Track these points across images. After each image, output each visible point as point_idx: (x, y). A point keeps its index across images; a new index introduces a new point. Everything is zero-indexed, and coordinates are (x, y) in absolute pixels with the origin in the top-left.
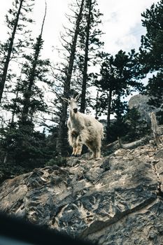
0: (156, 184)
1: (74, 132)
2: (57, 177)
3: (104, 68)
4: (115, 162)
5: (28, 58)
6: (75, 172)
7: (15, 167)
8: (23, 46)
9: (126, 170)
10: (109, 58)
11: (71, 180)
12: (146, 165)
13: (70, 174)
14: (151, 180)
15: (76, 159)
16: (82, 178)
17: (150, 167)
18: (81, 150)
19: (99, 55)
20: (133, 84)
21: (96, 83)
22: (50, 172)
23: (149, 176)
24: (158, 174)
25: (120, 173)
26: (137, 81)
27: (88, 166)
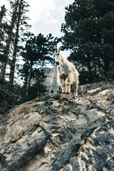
2: (66, 107)
3: (28, 44)
10: (33, 38)
13: (78, 105)
16: (92, 108)
19: (25, 34)
22: (60, 102)
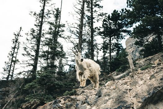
0: (131, 104)
1: (80, 72)
2: (70, 103)
3: (105, 23)
4: (105, 91)
5: (51, 24)
6: (80, 99)
7: (47, 96)
8: (51, 14)
9: (111, 96)
10: (107, 16)
11: (78, 104)
12: (124, 92)
13: (78, 100)
14: (127, 102)
15: (82, 90)
16: (85, 103)
17: (127, 93)
18: (85, 84)
20: (125, 31)
21: (100, 34)
22: (65, 100)
23: (126, 99)
24: (132, 97)
25: (108, 98)
26: (127, 29)
27: (89, 95)
